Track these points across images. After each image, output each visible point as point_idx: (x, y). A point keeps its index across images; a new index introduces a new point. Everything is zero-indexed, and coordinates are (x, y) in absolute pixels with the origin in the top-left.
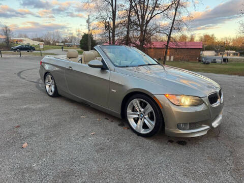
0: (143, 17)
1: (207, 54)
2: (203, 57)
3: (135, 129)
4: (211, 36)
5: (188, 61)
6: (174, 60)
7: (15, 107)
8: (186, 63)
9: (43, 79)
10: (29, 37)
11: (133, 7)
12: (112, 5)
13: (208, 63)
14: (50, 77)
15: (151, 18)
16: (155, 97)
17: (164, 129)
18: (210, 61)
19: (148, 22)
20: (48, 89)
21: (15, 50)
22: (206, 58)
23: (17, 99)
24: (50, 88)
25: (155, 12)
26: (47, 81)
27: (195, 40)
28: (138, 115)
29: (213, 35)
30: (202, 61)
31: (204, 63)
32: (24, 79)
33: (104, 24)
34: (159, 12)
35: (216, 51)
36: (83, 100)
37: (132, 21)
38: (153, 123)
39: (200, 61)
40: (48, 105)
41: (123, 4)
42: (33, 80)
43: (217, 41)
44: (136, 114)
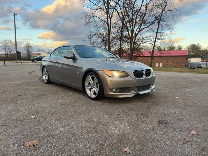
0: (132, 32)
1: (194, 60)
2: (189, 63)
3: (89, 95)
4: (197, 45)
5: (175, 67)
6: (163, 66)
7: (20, 88)
8: (173, 68)
9: (42, 71)
10: (46, 51)
11: (124, 25)
12: (108, 24)
13: (194, 68)
14: (45, 70)
15: (139, 32)
16: (98, 72)
17: (104, 92)
18: (196, 67)
19: (136, 35)
20: (44, 79)
21: (33, 60)
22: (192, 64)
23: (23, 84)
24: (45, 78)
25: (142, 27)
26: (44, 73)
27: (183, 49)
28: (92, 86)
29: (199, 44)
30: (189, 67)
31: (190, 68)
32: (32, 75)
33: (101, 39)
34: (145, 27)
35: (202, 58)
36: (63, 82)
37: (124, 35)
38: (98, 89)
39: (186, 66)
40: (42, 87)
41: (117, 23)
42: (38, 76)
43: (202, 49)
44: (90, 86)
